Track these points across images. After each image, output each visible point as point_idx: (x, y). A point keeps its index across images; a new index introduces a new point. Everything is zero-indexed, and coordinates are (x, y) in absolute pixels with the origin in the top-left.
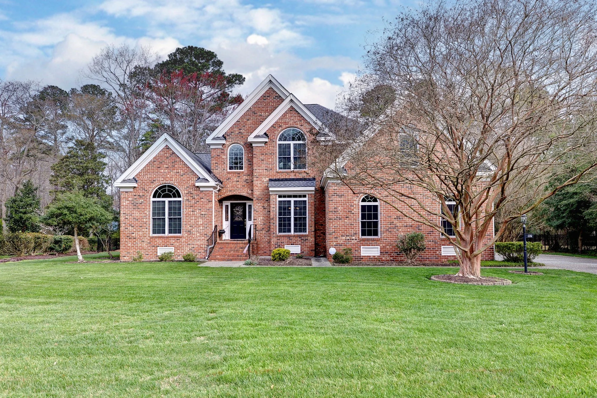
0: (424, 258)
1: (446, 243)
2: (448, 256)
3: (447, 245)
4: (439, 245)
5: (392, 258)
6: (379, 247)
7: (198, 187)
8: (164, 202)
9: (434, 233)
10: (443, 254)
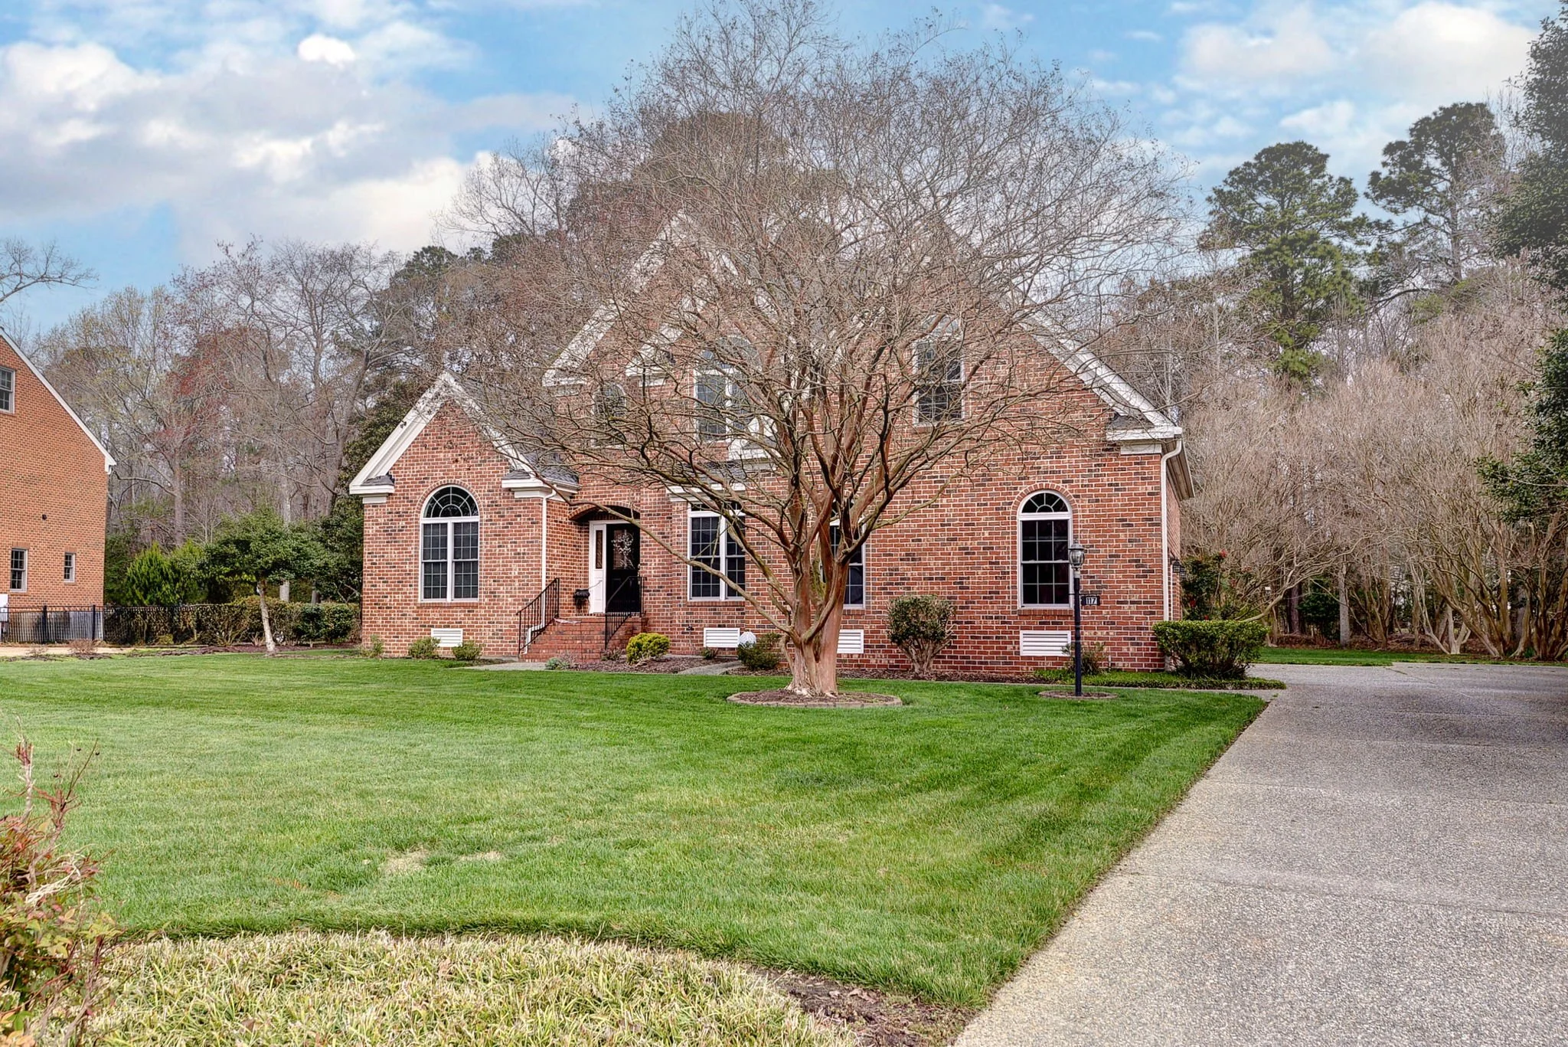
0: (974, 663)
1: (1033, 623)
2: (1036, 658)
3: (1036, 629)
4: (1013, 628)
5: (893, 661)
6: (862, 632)
7: (509, 490)
8: (445, 525)
9: (1001, 598)
10: (1023, 653)
